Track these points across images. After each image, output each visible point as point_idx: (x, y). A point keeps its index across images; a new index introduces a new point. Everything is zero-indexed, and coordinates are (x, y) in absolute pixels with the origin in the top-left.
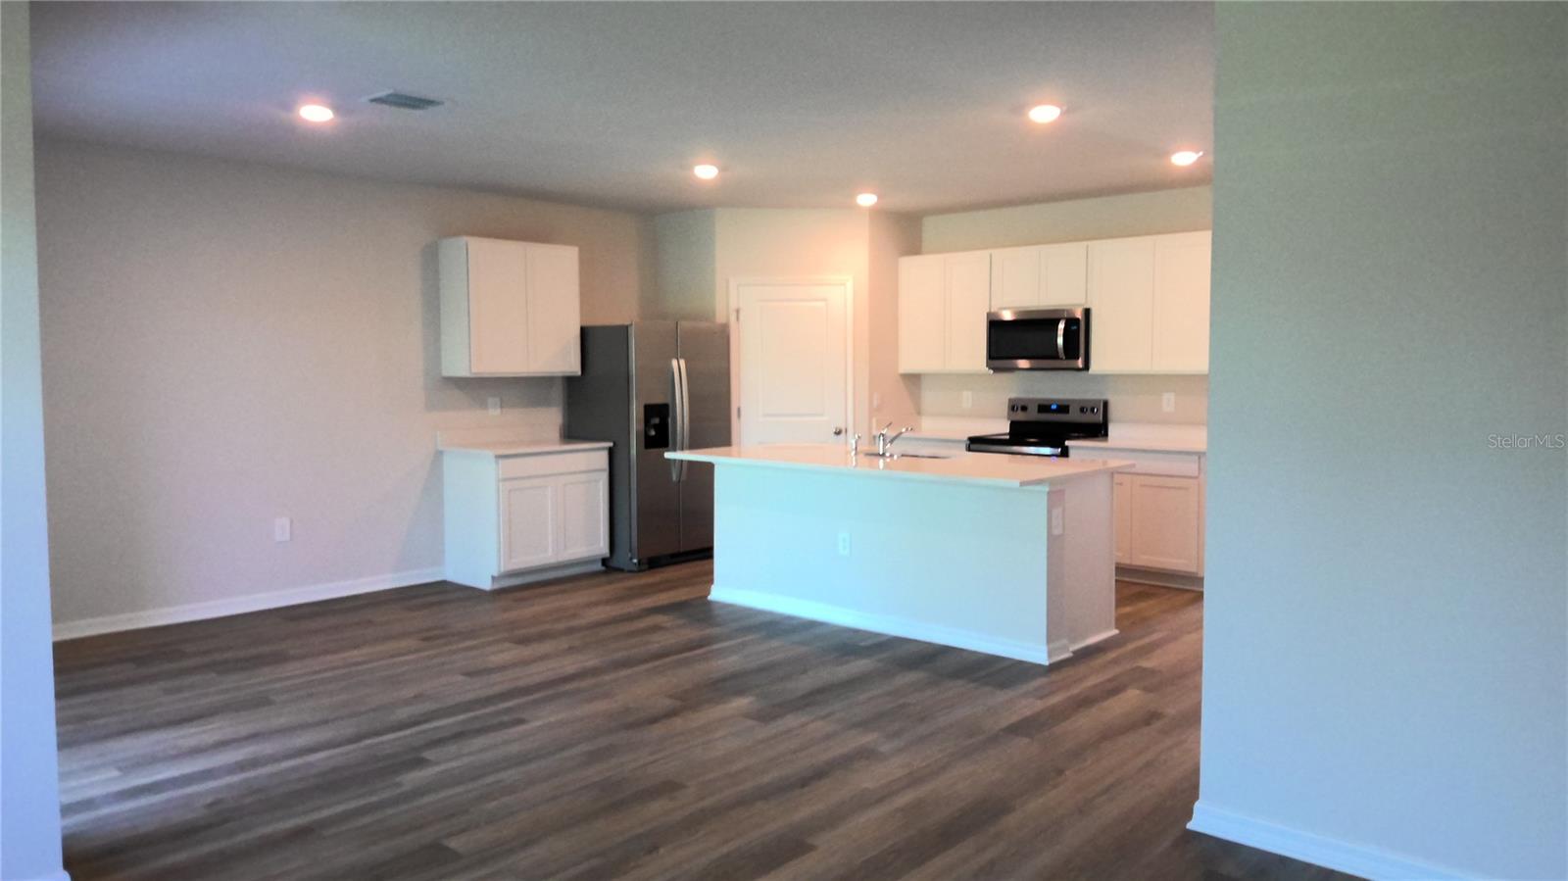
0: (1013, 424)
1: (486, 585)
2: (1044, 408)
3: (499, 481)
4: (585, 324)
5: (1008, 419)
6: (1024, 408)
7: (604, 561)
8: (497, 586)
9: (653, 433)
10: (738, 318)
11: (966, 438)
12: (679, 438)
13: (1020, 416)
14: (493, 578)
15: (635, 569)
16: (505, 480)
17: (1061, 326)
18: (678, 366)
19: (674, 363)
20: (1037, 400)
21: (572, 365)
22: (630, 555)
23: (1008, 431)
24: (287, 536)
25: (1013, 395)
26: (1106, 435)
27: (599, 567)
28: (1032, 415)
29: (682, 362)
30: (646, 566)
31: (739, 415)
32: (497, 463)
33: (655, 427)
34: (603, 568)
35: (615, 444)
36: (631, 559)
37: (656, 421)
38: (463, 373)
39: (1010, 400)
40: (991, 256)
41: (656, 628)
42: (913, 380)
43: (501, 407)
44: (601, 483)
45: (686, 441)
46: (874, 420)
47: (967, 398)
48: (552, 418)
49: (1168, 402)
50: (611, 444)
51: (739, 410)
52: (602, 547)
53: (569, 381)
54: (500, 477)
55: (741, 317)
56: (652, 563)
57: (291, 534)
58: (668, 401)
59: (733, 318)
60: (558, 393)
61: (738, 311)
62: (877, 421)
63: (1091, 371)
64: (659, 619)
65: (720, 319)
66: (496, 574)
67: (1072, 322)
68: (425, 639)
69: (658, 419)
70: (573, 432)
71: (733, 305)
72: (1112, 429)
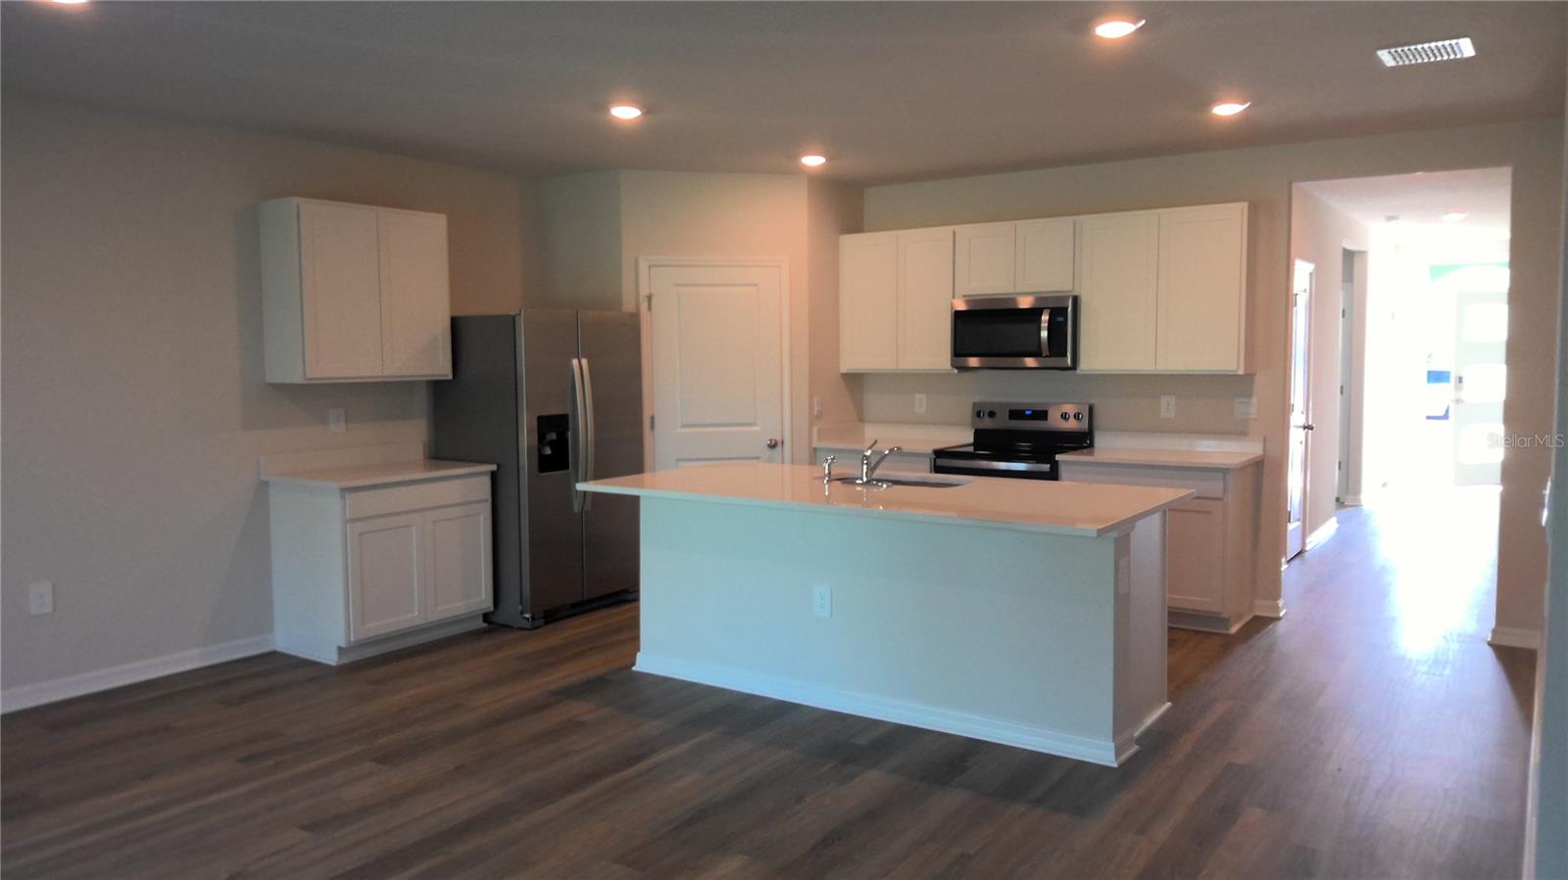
0: (978, 433)
1: (331, 658)
2: (1016, 414)
3: (346, 522)
4: (457, 314)
5: (973, 427)
6: (992, 414)
7: (486, 617)
8: (345, 660)
9: (548, 451)
10: (650, 308)
11: (930, 452)
12: (581, 459)
13: (987, 423)
14: (340, 649)
15: (528, 625)
16: (354, 520)
17: (1045, 318)
18: (580, 365)
19: (575, 362)
20: (1007, 404)
21: (443, 369)
22: (520, 608)
23: (971, 440)
24: (48, 609)
25: (977, 399)
26: (1091, 445)
27: (480, 624)
28: (1002, 422)
29: (584, 362)
30: (541, 622)
31: (652, 427)
32: (343, 498)
33: (551, 444)
34: (485, 625)
35: (499, 467)
36: (522, 613)
37: (553, 436)
38: (296, 378)
39: (975, 404)
40: (954, 233)
41: (573, 726)
42: (855, 381)
43: (347, 421)
44: (482, 517)
45: (591, 466)
46: (815, 429)
47: (920, 402)
48: (414, 433)
49: (1168, 407)
50: (494, 467)
51: (652, 418)
52: (484, 599)
53: (437, 387)
54: (348, 517)
55: (654, 308)
56: (550, 616)
57: (54, 601)
58: (568, 411)
59: (644, 307)
60: (421, 401)
61: (649, 298)
62: (819, 430)
63: (1078, 371)
64: (577, 709)
65: (628, 306)
66: (343, 645)
67: (1058, 312)
68: (248, 759)
69: (555, 433)
70: (443, 452)
71: (644, 291)
72: (1100, 440)
